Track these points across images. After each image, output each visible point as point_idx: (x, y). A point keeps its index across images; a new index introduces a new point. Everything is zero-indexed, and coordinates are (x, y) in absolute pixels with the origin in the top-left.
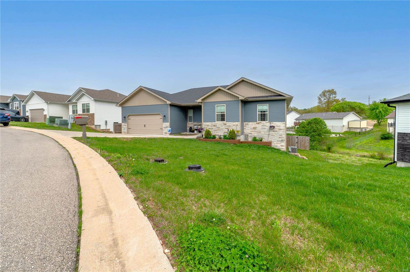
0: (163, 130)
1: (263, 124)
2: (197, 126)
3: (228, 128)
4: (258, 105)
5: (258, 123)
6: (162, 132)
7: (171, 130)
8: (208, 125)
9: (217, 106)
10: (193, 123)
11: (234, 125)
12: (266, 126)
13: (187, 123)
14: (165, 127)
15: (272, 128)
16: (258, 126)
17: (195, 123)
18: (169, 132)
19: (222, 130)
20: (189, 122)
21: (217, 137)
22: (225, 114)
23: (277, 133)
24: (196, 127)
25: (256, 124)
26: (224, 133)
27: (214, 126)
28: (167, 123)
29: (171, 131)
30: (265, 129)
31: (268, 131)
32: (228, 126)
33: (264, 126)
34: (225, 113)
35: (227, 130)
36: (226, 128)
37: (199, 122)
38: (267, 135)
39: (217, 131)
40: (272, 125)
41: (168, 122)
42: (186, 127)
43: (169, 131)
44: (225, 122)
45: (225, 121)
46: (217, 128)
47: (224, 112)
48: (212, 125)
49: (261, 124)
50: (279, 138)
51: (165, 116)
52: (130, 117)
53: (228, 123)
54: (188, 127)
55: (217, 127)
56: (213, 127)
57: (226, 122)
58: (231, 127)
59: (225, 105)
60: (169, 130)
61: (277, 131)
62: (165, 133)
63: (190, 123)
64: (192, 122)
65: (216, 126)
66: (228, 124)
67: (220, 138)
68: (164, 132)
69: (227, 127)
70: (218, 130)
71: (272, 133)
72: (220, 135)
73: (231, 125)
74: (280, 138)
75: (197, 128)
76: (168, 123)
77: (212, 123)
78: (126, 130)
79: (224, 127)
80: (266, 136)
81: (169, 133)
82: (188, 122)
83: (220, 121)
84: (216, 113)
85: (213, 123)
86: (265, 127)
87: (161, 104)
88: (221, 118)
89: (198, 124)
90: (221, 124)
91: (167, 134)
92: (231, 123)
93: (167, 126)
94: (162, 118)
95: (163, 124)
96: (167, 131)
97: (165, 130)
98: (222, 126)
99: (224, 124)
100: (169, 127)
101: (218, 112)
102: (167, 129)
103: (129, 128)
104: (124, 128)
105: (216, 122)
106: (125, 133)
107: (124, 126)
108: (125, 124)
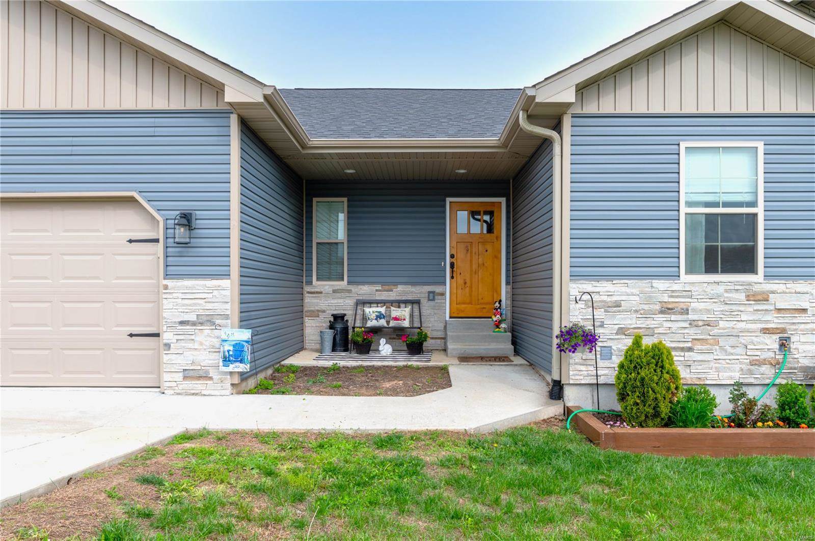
0: (168, 346)
2: (382, 310)
3: (783, 331)
6: (157, 367)
7: (247, 348)
8: (618, 305)
9: (687, 150)
10: (350, 287)
13: (307, 288)
14: (182, 323)
17: (366, 290)
18: (232, 368)
19: (732, 341)
20: (318, 279)
21: (723, 407)
22: (755, 215)
24: (380, 316)
26: (752, 363)
27: (666, 310)
28: (209, 283)
29: (248, 356)
32: (780, 310)
34: (760, 210)
35: (776, 346)
36: (766, 331)
37: (396, 284)
39: (690, 349)
41: (227, 275)
42: (299, 314)
43: (236, 355)
44: (756, 280)
45: (752, 269)
46: (693, 324)
47: (753, 204)
48: (649, 300)
51: (187, 219)
53: (778, 286)
54: (315, 314)
55: (691, 317)
56: (661, 318)
57: (768, 277)
58: (801, 318)
59: (759, 146)
60: (228, 347)
62: (188, 375)
63: (327, 286)
64: (344, 284)
65: (686, 312)
66: (786, 292)
68: (174, 361)
69: (774, 321)
70: (698, 347)
72: (739, 385)
73: (805, 306)
75: (382, 322)
76: (225, 283)
77: (644, 284)
81: (231, 373)
82: (310, 283)
83: (699, 273)
84: (684, 210)
85: (661, 284)
89: (384, 296)
90: (726, 295)
91: (211, 378)
92: (805, 290)
93: (209, 306)
94: (157, 241)
95: (166, 287)
96: (208, 359)
97: (190, 345)
98: (734, 308)
99: (748, 298)
100: (226, 317)
101: (689, 204)
102: (206, 337)
105: (684, 277)
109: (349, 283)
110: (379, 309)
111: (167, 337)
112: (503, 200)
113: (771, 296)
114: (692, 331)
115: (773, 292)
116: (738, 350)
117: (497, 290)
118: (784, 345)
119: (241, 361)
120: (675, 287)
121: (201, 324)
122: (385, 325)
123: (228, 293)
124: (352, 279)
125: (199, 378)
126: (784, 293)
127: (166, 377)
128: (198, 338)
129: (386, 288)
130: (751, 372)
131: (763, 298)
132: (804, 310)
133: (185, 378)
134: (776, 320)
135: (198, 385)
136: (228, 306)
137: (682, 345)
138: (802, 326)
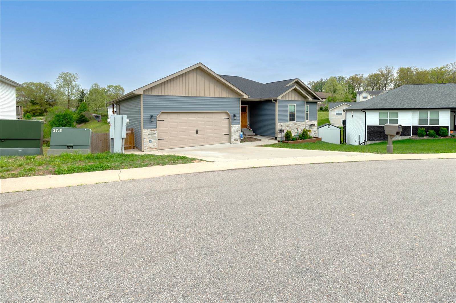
0: (232, 136)
6: (229, 140)
8: (282, 126)
11: (301, 125)
12: (308, 124)
14: (234, 132)
15: (312, 125)
19: (293, 130)
22: (295, 114)
26: (295, 133)
28: (238, 125)
30: (307, 127)
35: (297, 130)
46: (290, 128)
47: (295, 112)
48: (286, 125)
50: (314, 134)
52: (163, 117)
53: (297, 123)
55: (290, 127)
56: (287, 127)
57: (296, 121)
59: (295, 104)
61: (313, 128)
65: (289, 127)
68: (233, 138)
69: (297, 127)
73: (299, 125)
77: (285, 123)
78: (155, 144)
79: (295, 127)
81: (240, 139)
85: (287, 123)
92: (299, 123)
93: (237, 129)
94: (228, 119)
95: (232, 126)
96: (238, 138)
98: (293, 125)
100: (240, 131)
101: (290, 112)
103: (158, 139)
104: (151, 139)
105: (289, 122)
106: (152, 149)
107: (149, 134)
108: (151, 130)
111: (232, 134)
112: (248, 106)
117: (247, 122)
118: (298, 130)
119: (241, 137)
121: (237, 132)
125: (236, 141)
127: (232, 141)
128: (236, 134)
131: (296, 124)
132: (299, 126)
133: (235, 141)
135: (236, 142)
136: (239, 129)
138: (299, 128)
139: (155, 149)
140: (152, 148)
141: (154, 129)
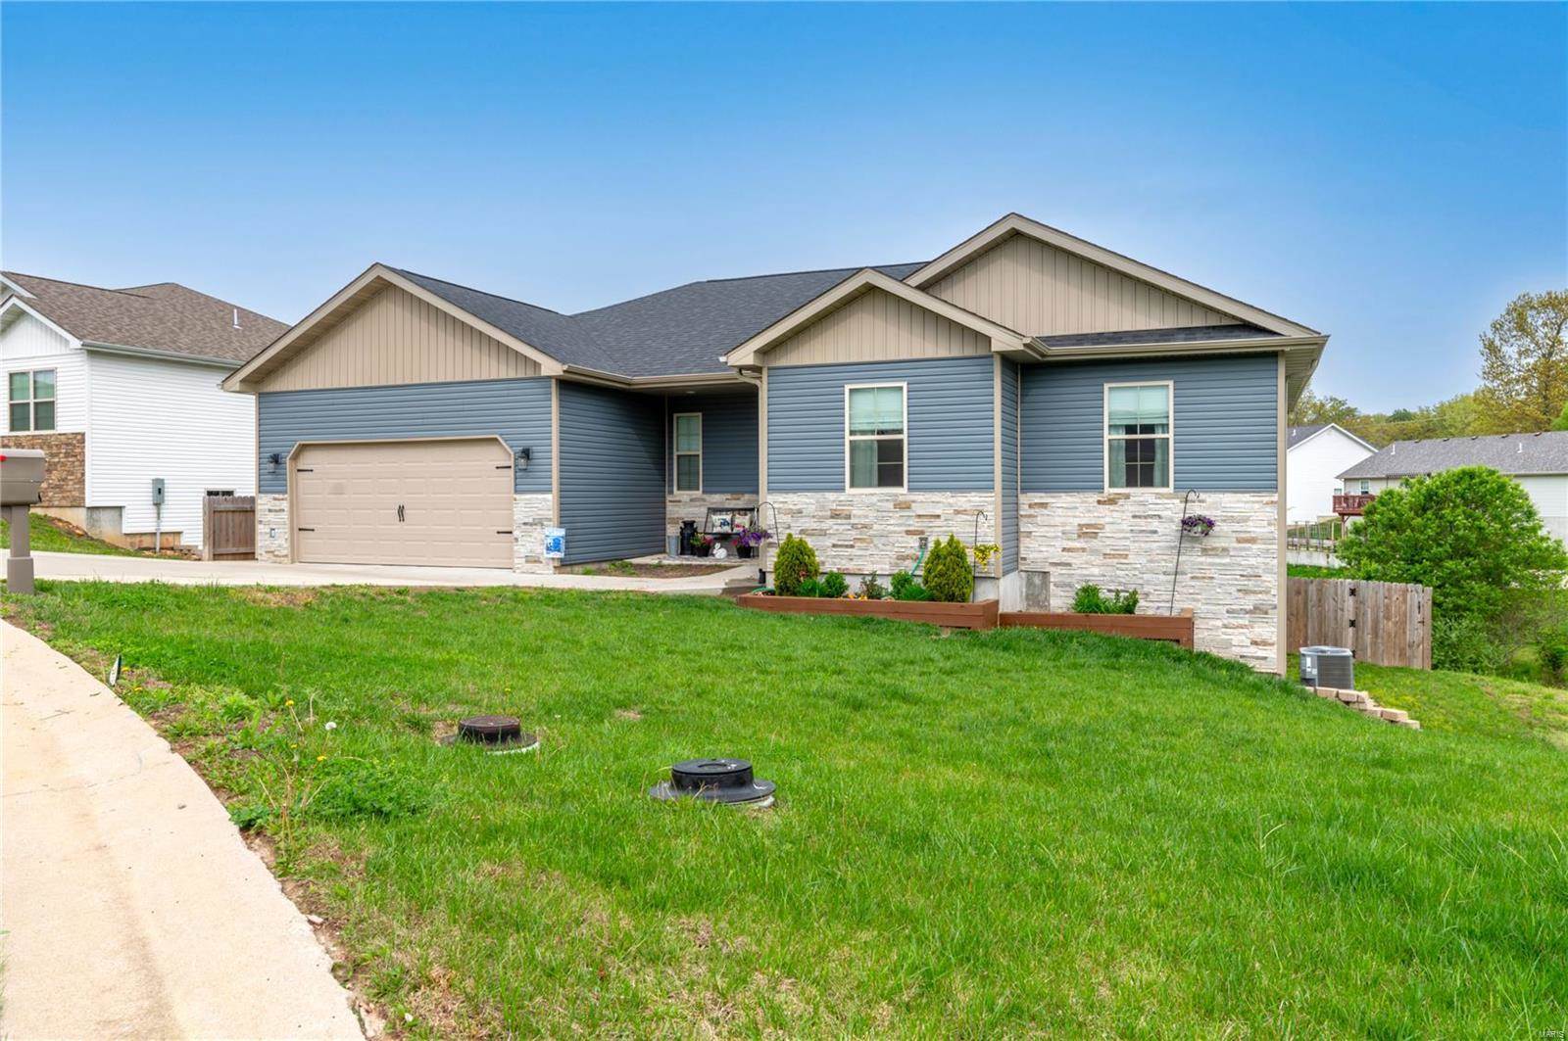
0: (516, 540)
1: (1143, 504)
2: (728, 517)
3: (922, 532)
4: (1106, 386)
5: (1112, 501)
6: (511, 555)
7: (562, 541)
8: (800, 512)
9: (851, 391)
10: (706, 496)
11: (957, 512)
12: (1159, 517)
13: (669, 498)
14: (525, 524)
15: (1196, 527)
16: (1107, 520)
17: (717, 499)
18: (552, 555)
19: (883, 540)
20: (679, 489)
21: (854, 585)
22: (901, 441)
23: (1227, 560)
24: (724, 523)
25: (1099, 502)
26: (898, 559)
27: (835, 516)
28: (540, 496)
29: (563, 547)
30: (1155, 537)
31: (1173, 548)
32: (919, 516)
33: (1145, 517)
34: (904, 437)
35: (917, 544)
36: (908, 533)
37: (743, 493)
38: (1165, 573)
39: (852, 546)
40: (1196, 510)
41: (549, 491)
42: (661, 520)
43: (556, 546)
44: (901, 492)
45: (901, 484)
46: (854, 526)
47: (900, 432)
48: (823, 508)
49: (1129, 508)
50: (1240, 595)
51: (526, 454)
52: (309, 460)
53: (919, 497)
54: (674, 521)
55: (852, 521)
56: (831, 522)
57: (910, 489)
58: (937, 522)
59: (904, 385)
60: (550, 541)
61: (1225, 550)
62: (528, 559)
63: (684, 495)
64: (698, 493)
65: (848, 517)
66: (927, 502)
67: (873, 592)
68: (522, 549)
69: (915, 525)
70: (858, 544)
71: (1193, 559)
72: (874, 575)
73: (938, 512)
74: (1246, 592)
75: (727, 529)
76: (549, 496)
77: (818, 495)
78: (282, 542)
79: (896, 522)
80: (1162, 577)
81: (553, 559)
82: (671, 492)
83: (870, 486)
84: (848, 438)
85: (831, 496)
86: (1155, 524)
87: (503, 376)
88: (876, 463)
89: (732, 504)
90: (879, 504)
91: (541, 562)
92: (938, 499)
93: (540, 512)
94: (510, 467)
95: (515, 500)
96: (539, 549)
97: (529, 539)
98: (884, 514)
99: (895, 506)
100: (550, 520)
101: (852, 433)
102: (537, 533)
103: (300, 529)
104: (274, 527)
105: (848, 490)
106: (277, 556)
107: (270, 511)
108: (275, 499)
109: (704, 492)
110: (724, 517)
111: (516, 533)
113: (913, 505)
114: (853, 532)
115: (914, 502)
116: (889, 548)
118: (922, 543)
119: (559, 551)
120: (842, 498)
121: (536, 524)
122: (730, 531)
123: (550, 503)
124: (708, 489)
125: (535, 561)
126: (922, 502)
127: (516, 561)
128: (535, 534)
129: (735, 496)
130: (897, 565)
131: (905, 506)
132: (938, 516)
133: (527, 562)
134: (917, 524)
135: (535, 567)
136: (551, 512)
137: (846, 543)
138: (936, 529)
139: (283, 556)
140: (276, 553)
141: (281, 496)
